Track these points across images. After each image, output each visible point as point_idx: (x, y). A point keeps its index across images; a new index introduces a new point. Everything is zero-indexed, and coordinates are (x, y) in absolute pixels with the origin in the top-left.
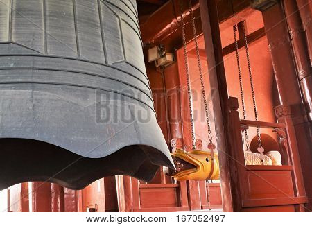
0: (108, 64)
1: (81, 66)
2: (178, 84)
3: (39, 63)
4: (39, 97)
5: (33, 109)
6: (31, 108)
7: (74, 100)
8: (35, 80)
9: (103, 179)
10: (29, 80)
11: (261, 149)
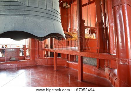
0: (47, 9)
1: (39, 10)
2: (71, 13)
3: (26, 8)
4: (26, 19)
5: (24, 22)
6: (23, 22)
7: (36, 20)
8: (25, 14)
9: (50, 38)
10: (23, 14)
11: (91, 33)
